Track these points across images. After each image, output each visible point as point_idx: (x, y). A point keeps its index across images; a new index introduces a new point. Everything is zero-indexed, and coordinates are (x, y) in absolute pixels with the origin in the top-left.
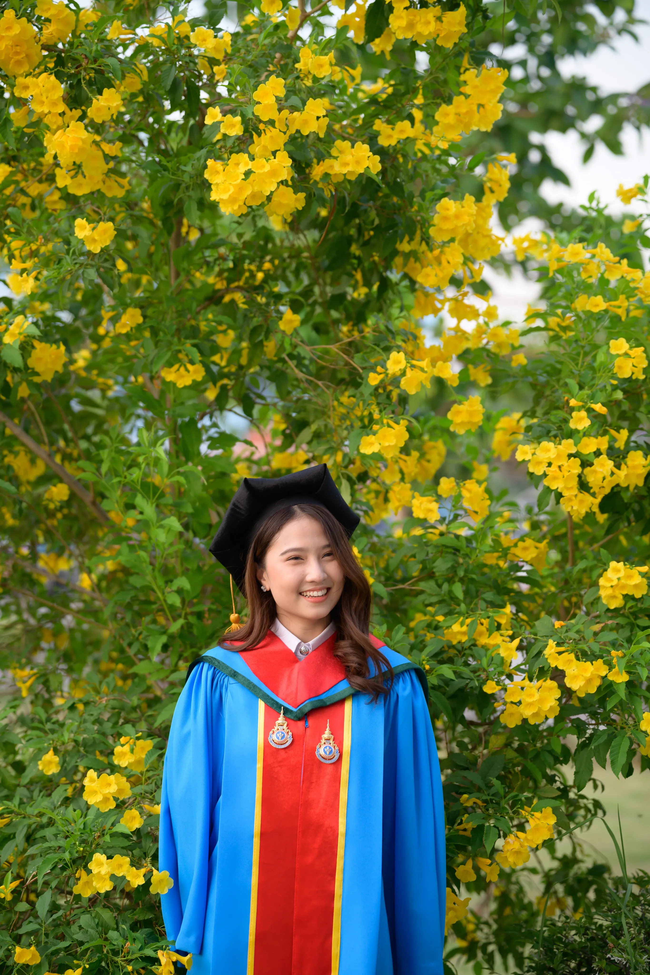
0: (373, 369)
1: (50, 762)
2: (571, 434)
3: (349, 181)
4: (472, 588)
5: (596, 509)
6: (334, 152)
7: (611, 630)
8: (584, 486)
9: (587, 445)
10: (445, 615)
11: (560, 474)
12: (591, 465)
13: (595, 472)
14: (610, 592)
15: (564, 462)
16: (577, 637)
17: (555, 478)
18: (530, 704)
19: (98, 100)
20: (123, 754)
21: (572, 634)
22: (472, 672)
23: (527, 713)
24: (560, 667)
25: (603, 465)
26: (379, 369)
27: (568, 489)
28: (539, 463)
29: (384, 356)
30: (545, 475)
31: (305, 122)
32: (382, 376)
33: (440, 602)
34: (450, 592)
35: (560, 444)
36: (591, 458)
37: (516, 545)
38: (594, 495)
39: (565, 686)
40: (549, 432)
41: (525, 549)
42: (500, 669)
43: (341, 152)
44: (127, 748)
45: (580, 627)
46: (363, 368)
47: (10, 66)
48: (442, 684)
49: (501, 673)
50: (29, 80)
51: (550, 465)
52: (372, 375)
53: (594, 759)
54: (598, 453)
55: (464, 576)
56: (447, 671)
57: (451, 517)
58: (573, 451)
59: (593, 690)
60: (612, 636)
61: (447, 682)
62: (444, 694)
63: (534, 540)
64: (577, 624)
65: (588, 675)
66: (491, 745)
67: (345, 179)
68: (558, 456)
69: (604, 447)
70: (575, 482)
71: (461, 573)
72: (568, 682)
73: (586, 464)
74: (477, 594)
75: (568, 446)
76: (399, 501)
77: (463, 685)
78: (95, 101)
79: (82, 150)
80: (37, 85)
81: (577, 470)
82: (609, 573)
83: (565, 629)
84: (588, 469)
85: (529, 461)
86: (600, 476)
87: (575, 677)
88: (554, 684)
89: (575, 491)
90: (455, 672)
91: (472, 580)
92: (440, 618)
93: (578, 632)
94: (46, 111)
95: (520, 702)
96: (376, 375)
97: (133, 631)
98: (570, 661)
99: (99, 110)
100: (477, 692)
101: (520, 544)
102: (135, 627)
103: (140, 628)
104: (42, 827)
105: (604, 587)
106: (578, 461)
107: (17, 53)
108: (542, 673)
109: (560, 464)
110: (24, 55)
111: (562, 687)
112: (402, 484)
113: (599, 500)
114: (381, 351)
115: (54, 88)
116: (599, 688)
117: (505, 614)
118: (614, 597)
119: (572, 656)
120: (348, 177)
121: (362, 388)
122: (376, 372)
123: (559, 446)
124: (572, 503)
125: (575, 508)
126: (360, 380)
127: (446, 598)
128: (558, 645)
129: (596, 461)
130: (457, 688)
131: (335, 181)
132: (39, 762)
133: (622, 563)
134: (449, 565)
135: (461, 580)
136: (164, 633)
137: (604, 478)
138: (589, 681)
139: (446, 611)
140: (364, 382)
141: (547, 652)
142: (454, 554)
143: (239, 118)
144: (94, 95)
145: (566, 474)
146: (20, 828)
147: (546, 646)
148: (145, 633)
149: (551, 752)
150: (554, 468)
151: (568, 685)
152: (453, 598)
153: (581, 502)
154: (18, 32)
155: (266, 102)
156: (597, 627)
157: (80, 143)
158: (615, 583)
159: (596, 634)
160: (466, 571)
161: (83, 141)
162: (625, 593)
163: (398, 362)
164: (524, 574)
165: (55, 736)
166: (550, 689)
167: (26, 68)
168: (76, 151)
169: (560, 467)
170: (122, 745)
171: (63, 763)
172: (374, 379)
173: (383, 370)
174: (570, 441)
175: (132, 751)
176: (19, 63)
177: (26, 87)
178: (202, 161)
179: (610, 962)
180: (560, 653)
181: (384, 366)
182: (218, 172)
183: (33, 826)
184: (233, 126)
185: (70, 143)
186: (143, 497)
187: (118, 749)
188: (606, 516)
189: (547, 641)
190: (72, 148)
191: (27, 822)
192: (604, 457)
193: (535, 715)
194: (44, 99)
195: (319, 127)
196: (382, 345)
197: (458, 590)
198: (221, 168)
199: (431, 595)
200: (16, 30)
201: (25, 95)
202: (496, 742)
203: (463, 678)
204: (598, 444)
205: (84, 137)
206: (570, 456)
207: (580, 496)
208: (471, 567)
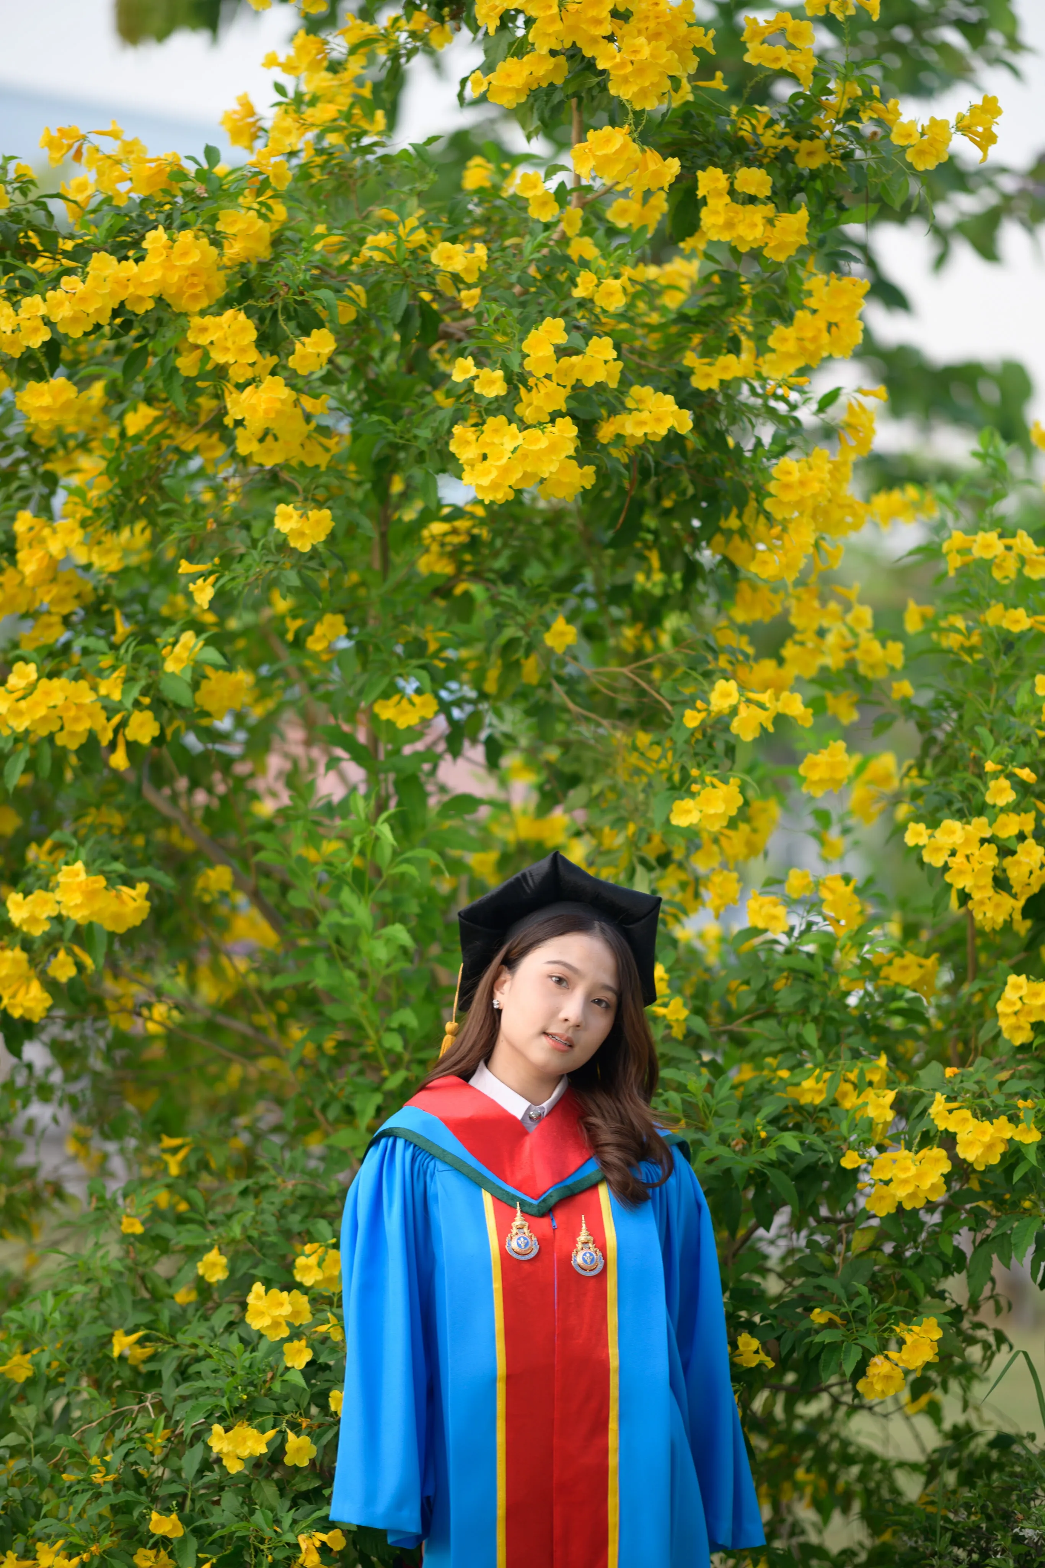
0: (689, 703)
1: (214, 1265)
2: (982, 809)
3: (653, 443)
4: (831, 1030)
5: (1017, 916)
6: (630, 403)
7: (1021, 1078)
8: (1001, 883)
9: (1005, 825)
10: (791, 1069)
11: (967, 867)
12: (1013, 853)
13: (1019, 863)
14: (1012, 1020)
15: (974, 849)
16: (975, 1088)
17: (961, 872)
18: (905, 1182)
19: (304, 344)
20: (308, 1268)
21: (970, 1085)
22: (825, 1142)
23: (901, 1193)
24: (951, 1130)
25: (1029, 854)
26: (699, 704)
27: (979, 888)
28: (938, 850)
29: (706, 685)
30: (946, 868)
31: (589, 369)
32: (703, 715)
33: (782, 1051)
34: (799, 1036)
35: (969, 823)
36: (1012, 844)
37: (890, 963)
38: (1015, 896)
39: (957, 1155)
40: (950, 803)
41: (904, 968)
42: (866, 1136)
43: (640, 401)
44: (313, 1260)
45: (981, 1076)
46: (673, 703)
47: (183, 302)
48: (783, 1159)
49: (866, 1143)
50: (209, 320)
51: (953, 854)
52: (688, 713)
53: (995, 1257)
54: (1021, 837)
55: (821, 1014)
56: (790, 1141)
57: (803, 927)
58: (987, 834)
59: (995, 1160)
60: (1020, 1086)
61: (792, 1156)
62: (787, 1173)
63: (917, 955)
64: (977, 1071)
65: (987, 1139)
66: (854, 1245)
67: (647, 440)
68: (967, 842)
69: (1029, 828)
70: (988, 880)
71: (816, 1010)
72: (962, 1152)
73: (1006, 851)
74: (839, 1039)
75: (980, 826)
76: (721, 897)
77: (814, 1159)
78: (298, 346)
79: (279, 413)
80: (219, 327)
81: (992, 861)
82: (1010, 993)
83: (959, 1079)
84: (1009, 859)
85: (924, 846)
86: (1025, 870)
87: (970, 1144)
88: (943, 1153)
89: (990, 892)
90: (802, 1144)
91: (831, 1020)
92: (784, 1074)
93: (978, 1082)
94: (232, 361)
95: (891, 1180)
96: (695, 713)
97: (330, 1086)
98: (965, 1120)
99: (304, 357)
100: (833, 1170)
101: (898, 962)
102: (333, 1080)
103: (341, 1081)
104: (198, 1360)
105: (1006, 1015)
106: (993, 848)
107: (193, 285)
108: (927, 1140)
109: (968, 852)
110: (202, 288)
111: (953, 1157)
112: (725, 872)
113: (1021, 903)
114: (700, 678)
115: (243, 329)
116: (1003, 1155)
117: (878, 1068)
118: (1019, 1028)
119: (967, 1113)
120: (651, 438)
121: (672, 731)
122: (694, 708)
123: (968, 827)
124: (984, 908)
125: (989, 915)
126: (667, 720)
127: (794, 1044)
128: (950, 1099)
129: (1020, 848)
130: (805, 1164)
131: (631, 443)
132: (199, 1264)
133: (1023, 977)
134: (799, 997)
135: (815, 1020)
136: (377, 1089)
137: (1031, 873)
138: (990, 1147)
139: (793, 1062)
140: (675, 723)
141: (932, 1110)
142: (806, 981)
143: (500, 373)
144: (297, 337)
145: (977, 867)
146: (167, 1361)
147: (932, 1103)
148: (349, 1089)
149: (940, 1256)
150: (959, 859)
151: (962, 1156)
152: (803, 1045)
153: (998, 906)
154: (196, 259)
155: (540, 354)
156: (1004, 1075)
157: (278, 405)
158: (1019, 1005)
159: (1001, 1084)
160: (823, 1007)
161: (283, 402)
162: (1033, 1019)
163: (728, 695)
164: (902, 1004)
165: (221, 1230)
166: (937, 1160)
167: (204, 304)
168: (273, 415)
169: (968, 857)
170: (308, 1256)
171: (232, 1269)
172: (692, 719)
173: (704, 706)
174: (984, 820)
175: (320, 1265)
176: (195, 297)
177: (204, 330)
178: (446, 426)
179: (1018, 1539)
180: (950, 1111)
181: (707, 702)
182: (468, 443)
183: (186, 1360)
184: (492, 382)
185: (263, 406)
186: (353, 891)
187: (301, 1261)
188: (1028, 923)
189: (933, 1096)
190: (267, 412)
191: (177, 1353)
192: (1030, 841)
193: (912, 1196)
194: (229, 344)
195: (609, 375)
196: (701, 670)
197: (811, 1034)
198: (474, 437)
199: (771, 1041)
200: (194, 258)
201: (203, 340)
202: (860, 1241)
203: (814, 1151)
204: (1021, 824)
205: (283, 397)
206: (983, 841)
207: (997, 897)
208: (829, 1001)
